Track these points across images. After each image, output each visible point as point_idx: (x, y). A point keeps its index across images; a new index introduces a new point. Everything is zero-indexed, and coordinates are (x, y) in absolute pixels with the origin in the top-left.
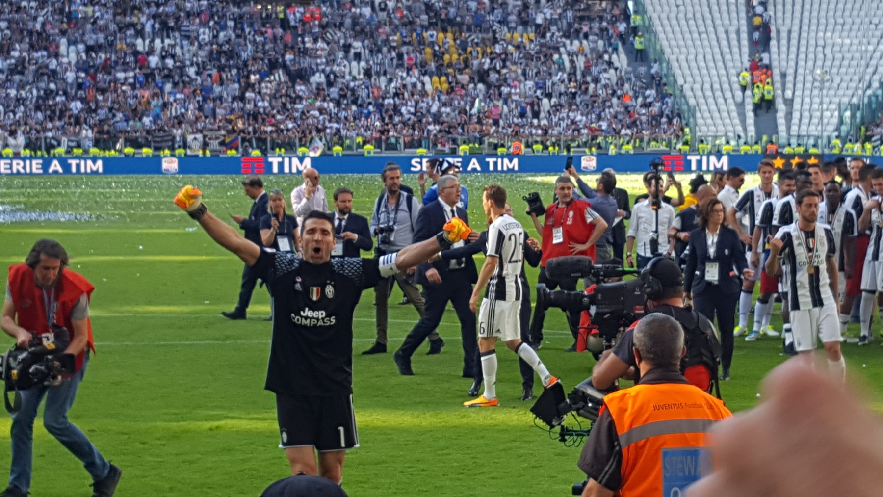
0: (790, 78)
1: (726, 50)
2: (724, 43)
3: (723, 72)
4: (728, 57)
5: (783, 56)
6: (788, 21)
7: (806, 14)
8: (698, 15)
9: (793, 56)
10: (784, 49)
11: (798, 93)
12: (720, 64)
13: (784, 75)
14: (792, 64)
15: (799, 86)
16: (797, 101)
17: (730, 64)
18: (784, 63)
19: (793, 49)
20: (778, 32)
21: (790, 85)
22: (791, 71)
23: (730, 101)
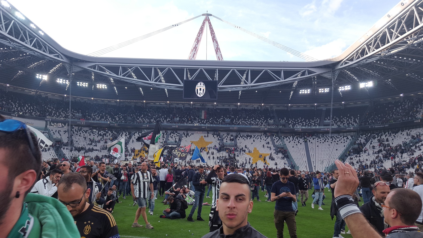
0: (315, 162)
1: (303, 157)
2: (302, 156)
3: (302, 161)
4: (303, 158)
5: (313, 158)
6: (313, 153)
7: (316, 152)
8: (297, 151)
9: (315, 159)
10: (313, 157)
11: (316, 165)
12: (302, 159)
13: (313, 162)
14: (315, 160)
15: (316, 163)
16: (316, 166)
17: (303, 159)
18: (313, 160)
19: (315, 157)
20: (312, 155)
21: (315, 163)
22: (315, 161)
23: (304, 165)
